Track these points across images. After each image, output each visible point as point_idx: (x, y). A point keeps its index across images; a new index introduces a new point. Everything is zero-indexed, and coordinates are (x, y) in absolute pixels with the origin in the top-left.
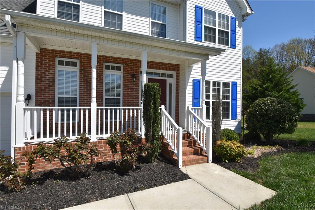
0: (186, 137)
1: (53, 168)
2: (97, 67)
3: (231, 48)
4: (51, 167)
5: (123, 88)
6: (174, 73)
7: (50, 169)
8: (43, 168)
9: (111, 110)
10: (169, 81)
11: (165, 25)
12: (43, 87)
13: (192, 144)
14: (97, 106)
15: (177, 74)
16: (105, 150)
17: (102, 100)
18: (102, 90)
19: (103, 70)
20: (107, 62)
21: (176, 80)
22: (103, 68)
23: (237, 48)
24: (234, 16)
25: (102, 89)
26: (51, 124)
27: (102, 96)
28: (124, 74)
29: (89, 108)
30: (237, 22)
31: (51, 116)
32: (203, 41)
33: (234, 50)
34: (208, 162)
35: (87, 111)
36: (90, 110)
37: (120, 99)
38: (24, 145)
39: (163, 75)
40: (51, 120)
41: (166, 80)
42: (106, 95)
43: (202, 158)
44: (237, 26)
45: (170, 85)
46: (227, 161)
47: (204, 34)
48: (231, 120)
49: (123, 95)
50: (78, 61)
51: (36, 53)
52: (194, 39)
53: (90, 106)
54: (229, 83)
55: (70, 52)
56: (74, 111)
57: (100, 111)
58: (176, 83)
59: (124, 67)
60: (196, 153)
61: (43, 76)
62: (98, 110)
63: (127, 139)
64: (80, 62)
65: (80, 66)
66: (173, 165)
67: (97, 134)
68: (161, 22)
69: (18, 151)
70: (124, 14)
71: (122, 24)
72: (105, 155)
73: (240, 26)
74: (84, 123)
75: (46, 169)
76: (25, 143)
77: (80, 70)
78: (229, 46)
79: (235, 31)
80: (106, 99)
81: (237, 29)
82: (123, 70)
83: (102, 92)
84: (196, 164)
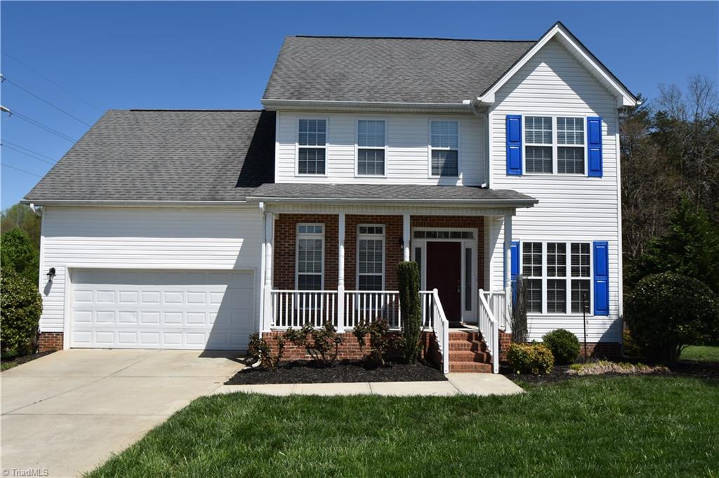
0: (474, 338)
1: (297, 359)
2: (345, 243)
3: (589, 176)
4: (295, 357)
5: (386, 260)
6: (475, 231)
7: (294, 359)
8: (288, 357)
9: (368, 295)
10: (465, 244)
11: (457, 151)
12: (282, 263)
13: (479, 348)
14: (345, 289)
15: (479, 231)
16: (354, 345)
17: (355, 278)
18: (355, 265)
19: (355, 235)
20: (361, 222)
21: (479, 242)
22: (356, 232)
23: (604, 174)
24: (596, 115)
25: (355, 262)
26: (290, 311)
27: (355, 273)
28: (386, 238)
29: (336, 292)
30: (603, 124)
31: (290, 299)
32: (524, 172)
33: (598, 179)
34: (493, 372)
35: (333, 296)
36: (336, 295)
37: (381, 276)
38: (271, 331)
39: (456, 235)
40: (290, 305)
41: (459, 243)
42: (360, 272)
43: (482, 366)
44: (604, 133)
45: (468, 251)
46: (518, 372)
47: (527, 161)
48: (595, 315)
49: (386, 270)
50: (323, 225)
51: (276, 220)
52: (505, 172)
53: (337, 289)
54: (589, 244)
55: (314, 215)
56: (319, 295)
57: (348, 296)
58: (479, 247)
59: (386, 228)
60: (478, 359)
61: (282, 248)
62: (346, 294)
63: (375, 330)
64: (326, 226)
65: (326, 232)
66: (437, 369)
67: (345, 325)
68: (448, 149)
69: (265, 337)
70: (386, 148)
71: (384, 163)
72: (354, 352)
73: (610, 133)
74: (330, 311)
75: (290, 359)
76: (271, 329)
77: (326, 237)
78: (586, 174)
79: (600, 143)
80: (360, 276)
81: (603, 138)
82: (386, 233)
83: (355, 267)
84: (472, 372)
